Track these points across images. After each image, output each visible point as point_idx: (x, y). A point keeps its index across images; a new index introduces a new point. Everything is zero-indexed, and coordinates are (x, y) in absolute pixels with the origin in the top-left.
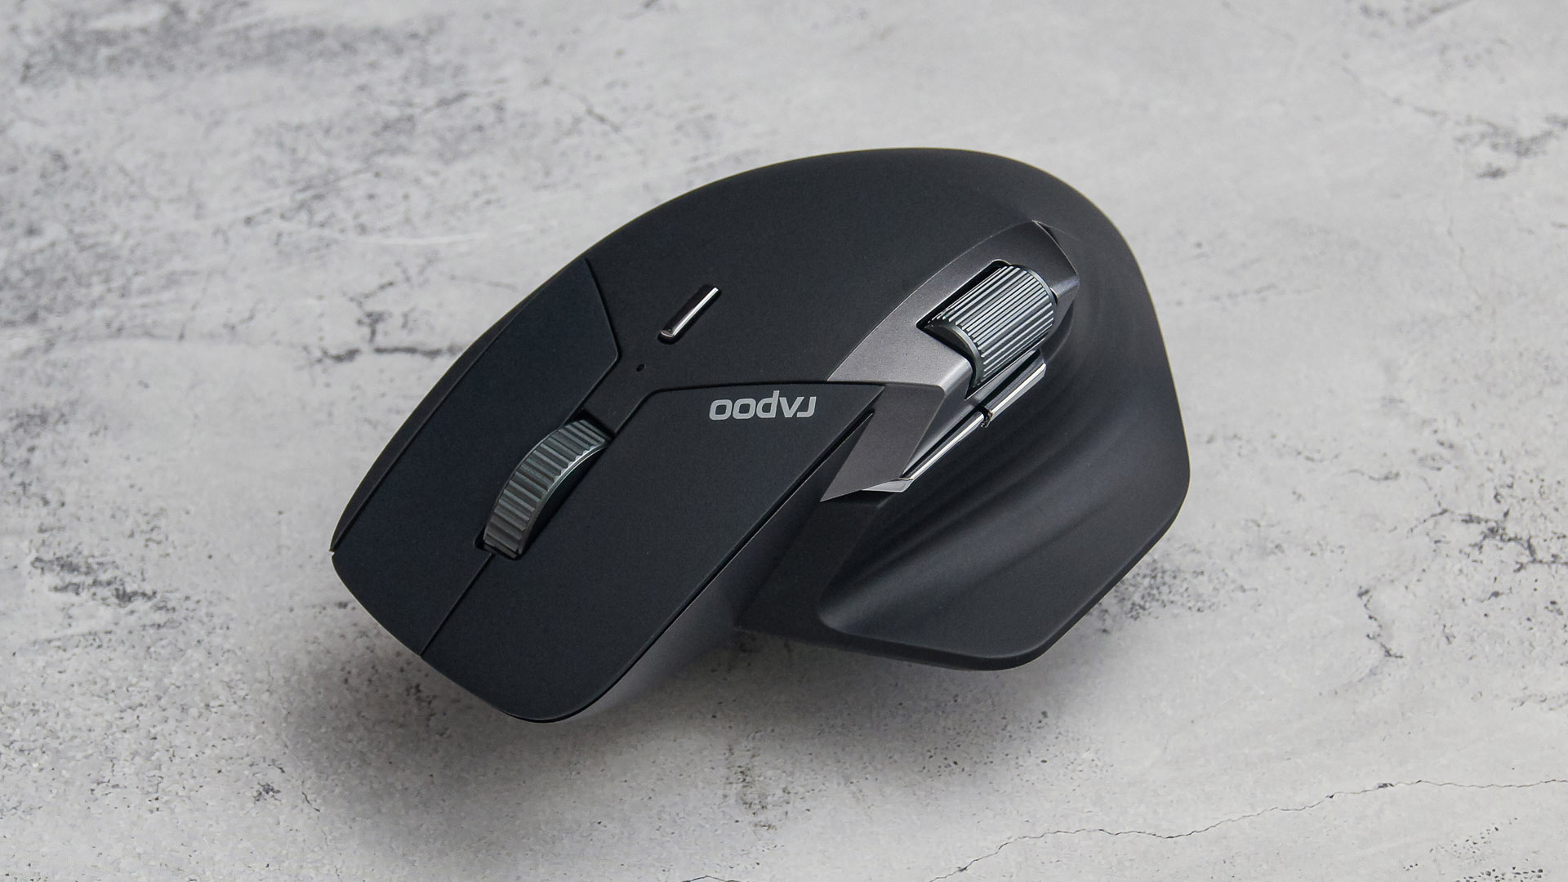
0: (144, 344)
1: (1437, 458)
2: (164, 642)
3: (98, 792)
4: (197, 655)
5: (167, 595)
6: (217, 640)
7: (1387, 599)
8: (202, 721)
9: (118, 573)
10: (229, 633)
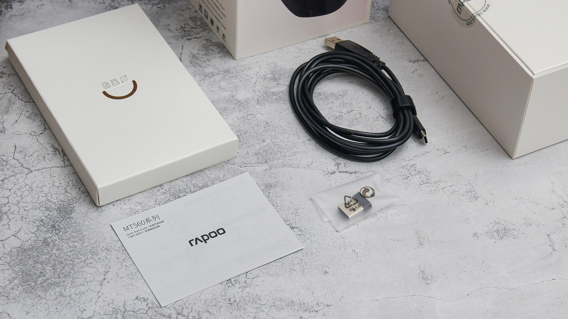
0: (290, 169)
1: (563, 205)
2: (302, 239)
3: (292, 271)
4: (309, 242)
5: (301, 228)
6: (312, 238)
7: (554, 237)
8: (311, 256)
9: (290, 222)
10: (315, 237)
